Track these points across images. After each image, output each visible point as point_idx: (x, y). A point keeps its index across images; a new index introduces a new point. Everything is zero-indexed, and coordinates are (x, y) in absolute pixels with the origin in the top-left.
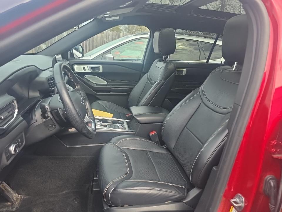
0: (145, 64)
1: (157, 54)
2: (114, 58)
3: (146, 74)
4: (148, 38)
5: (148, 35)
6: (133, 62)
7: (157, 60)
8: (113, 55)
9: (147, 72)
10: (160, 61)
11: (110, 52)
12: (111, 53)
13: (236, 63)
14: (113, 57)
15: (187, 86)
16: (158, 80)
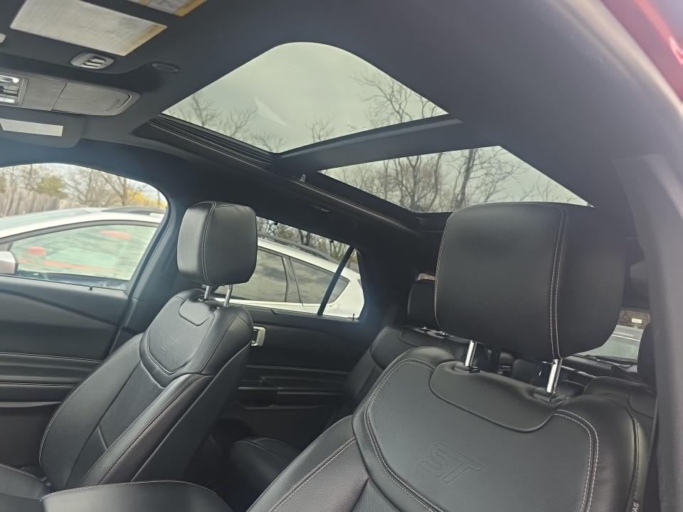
0: (135, 300)
1: (187, 275)
2: (17, 265)
3: (138, 338)
4: (157, 225)
5: (159, 218)
6: (91, 289)
7: (182, 295)
8: (15, 259)
9: (142, 329)
10: (194, 299)
11: (6, 246)
12: (9, 250)
13: (472, 344)
14: (13, 261)
15: (263, 378)
16: (185, 370)
